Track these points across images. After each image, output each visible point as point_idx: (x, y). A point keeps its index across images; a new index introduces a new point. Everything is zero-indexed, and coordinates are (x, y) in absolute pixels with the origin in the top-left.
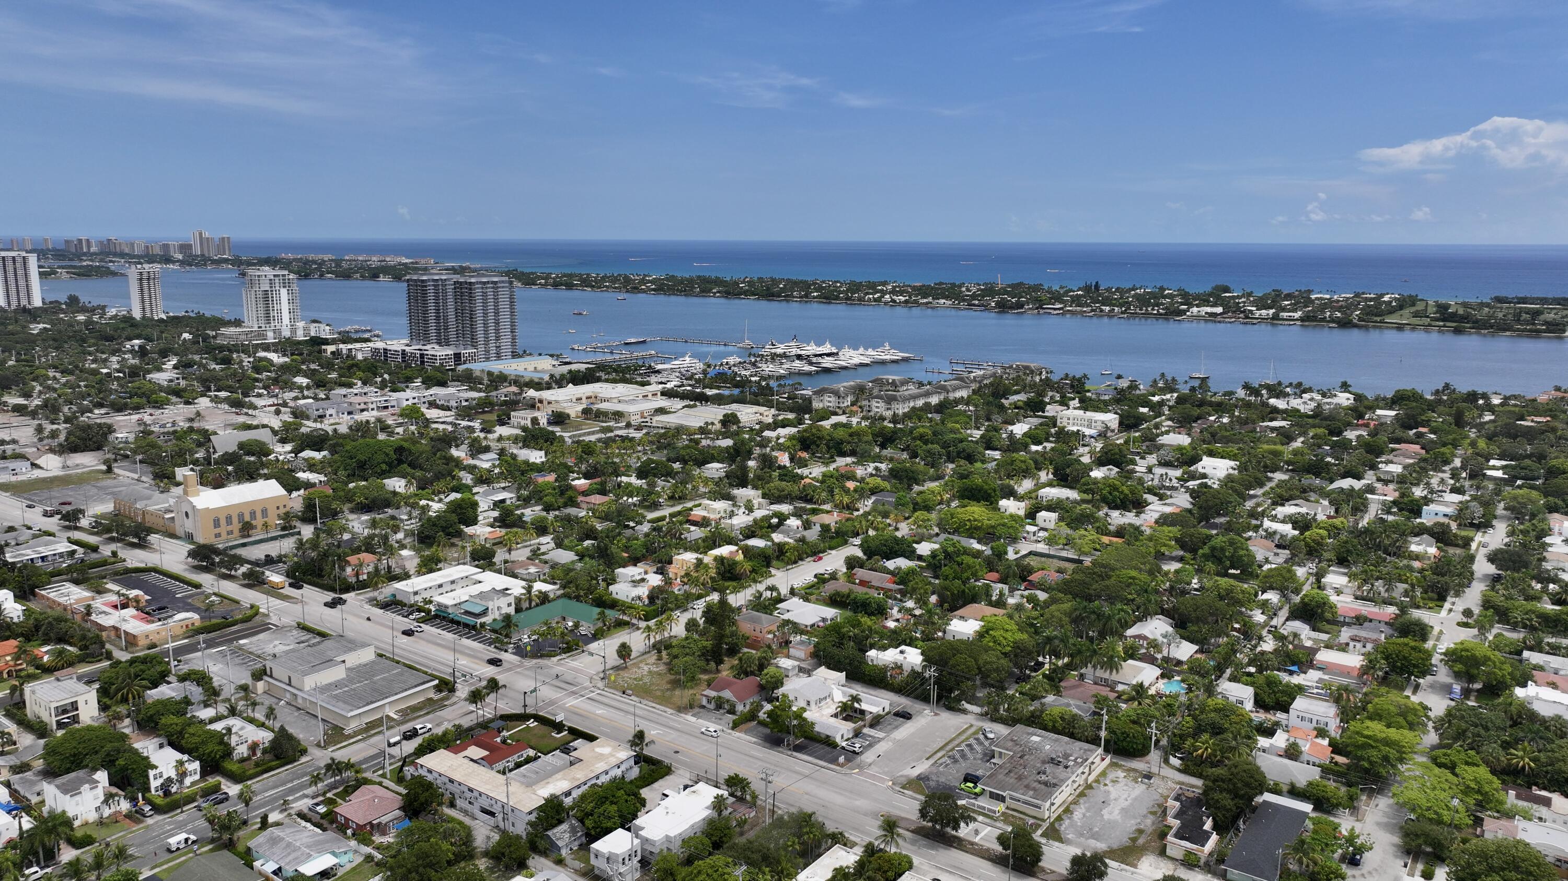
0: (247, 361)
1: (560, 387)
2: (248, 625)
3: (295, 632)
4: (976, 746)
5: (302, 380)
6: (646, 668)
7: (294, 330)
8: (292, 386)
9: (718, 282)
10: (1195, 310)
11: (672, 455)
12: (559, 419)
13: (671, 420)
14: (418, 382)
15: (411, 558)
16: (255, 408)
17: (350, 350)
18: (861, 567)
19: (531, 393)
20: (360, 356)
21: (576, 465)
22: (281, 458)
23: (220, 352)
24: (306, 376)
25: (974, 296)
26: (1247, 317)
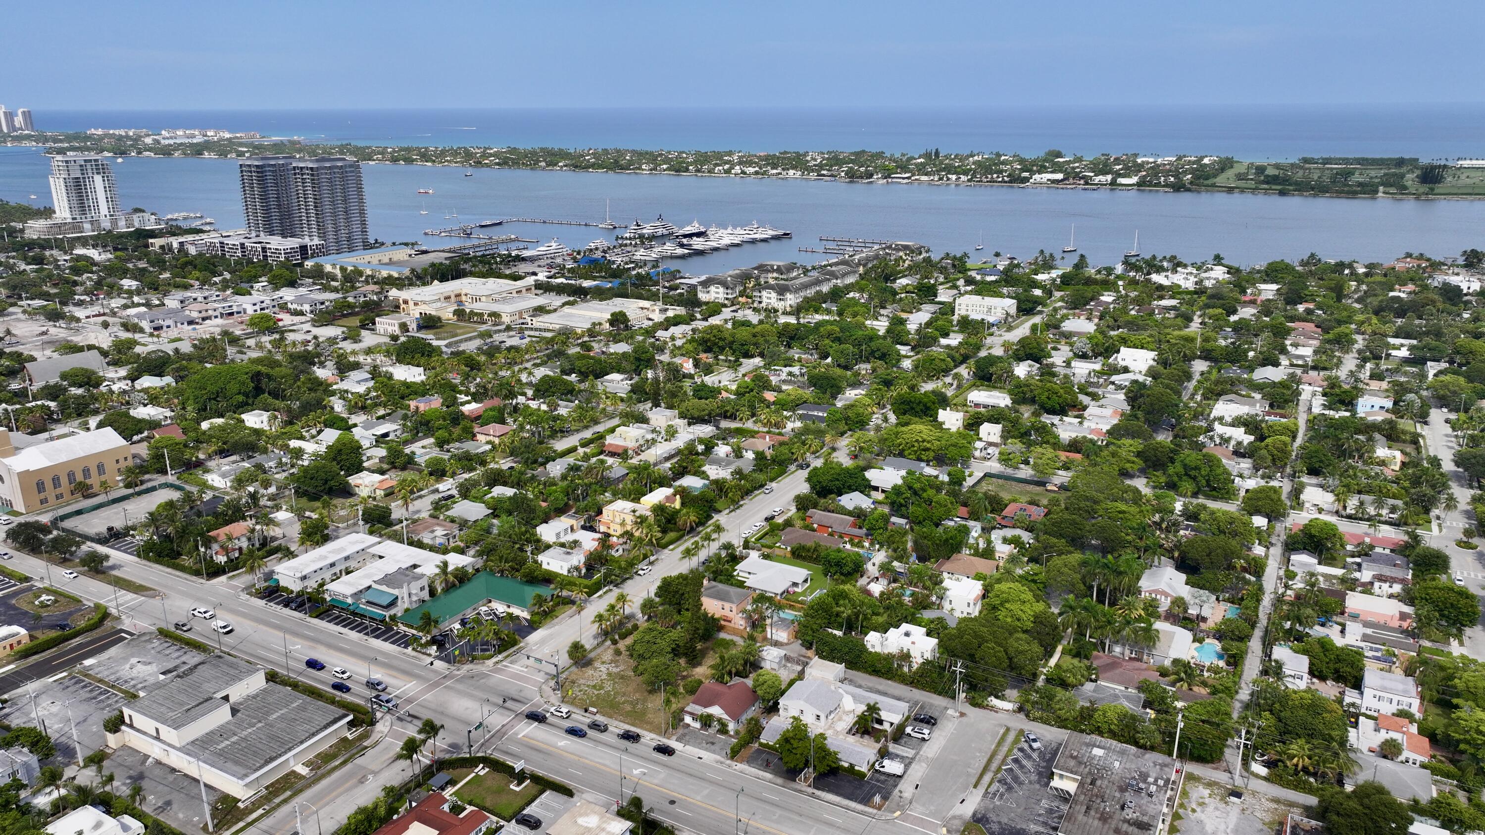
0: (63, 258)
1: (424, 284)
2: (95, 634)
3: (156, 643)
4: (1024, 762)
5: (128, 283)
6: (603, 668)
7: (114, 222)
8: (120, 291)
9: (563, 155)
10: (1037, 177)
11: (567, 366)
12: (429, 323)
13: (553, 322)
14: (263, 282)
15: (290, 523)
16: (78, 320)
17: (181, 244)
18: (815, 507)
19: (394, 293)
20: (192, 251)
21: (462, 384)
22: (115, 388)
23: (30, 249)
24: (135, 278)
25: (821, 166)
26: (1087, 183)
